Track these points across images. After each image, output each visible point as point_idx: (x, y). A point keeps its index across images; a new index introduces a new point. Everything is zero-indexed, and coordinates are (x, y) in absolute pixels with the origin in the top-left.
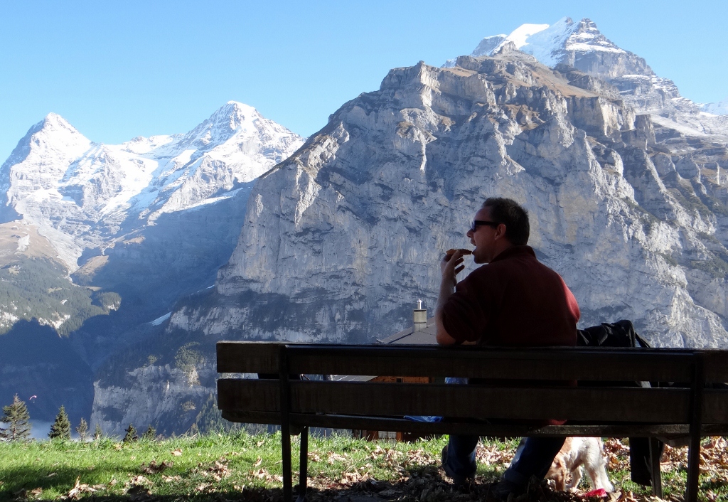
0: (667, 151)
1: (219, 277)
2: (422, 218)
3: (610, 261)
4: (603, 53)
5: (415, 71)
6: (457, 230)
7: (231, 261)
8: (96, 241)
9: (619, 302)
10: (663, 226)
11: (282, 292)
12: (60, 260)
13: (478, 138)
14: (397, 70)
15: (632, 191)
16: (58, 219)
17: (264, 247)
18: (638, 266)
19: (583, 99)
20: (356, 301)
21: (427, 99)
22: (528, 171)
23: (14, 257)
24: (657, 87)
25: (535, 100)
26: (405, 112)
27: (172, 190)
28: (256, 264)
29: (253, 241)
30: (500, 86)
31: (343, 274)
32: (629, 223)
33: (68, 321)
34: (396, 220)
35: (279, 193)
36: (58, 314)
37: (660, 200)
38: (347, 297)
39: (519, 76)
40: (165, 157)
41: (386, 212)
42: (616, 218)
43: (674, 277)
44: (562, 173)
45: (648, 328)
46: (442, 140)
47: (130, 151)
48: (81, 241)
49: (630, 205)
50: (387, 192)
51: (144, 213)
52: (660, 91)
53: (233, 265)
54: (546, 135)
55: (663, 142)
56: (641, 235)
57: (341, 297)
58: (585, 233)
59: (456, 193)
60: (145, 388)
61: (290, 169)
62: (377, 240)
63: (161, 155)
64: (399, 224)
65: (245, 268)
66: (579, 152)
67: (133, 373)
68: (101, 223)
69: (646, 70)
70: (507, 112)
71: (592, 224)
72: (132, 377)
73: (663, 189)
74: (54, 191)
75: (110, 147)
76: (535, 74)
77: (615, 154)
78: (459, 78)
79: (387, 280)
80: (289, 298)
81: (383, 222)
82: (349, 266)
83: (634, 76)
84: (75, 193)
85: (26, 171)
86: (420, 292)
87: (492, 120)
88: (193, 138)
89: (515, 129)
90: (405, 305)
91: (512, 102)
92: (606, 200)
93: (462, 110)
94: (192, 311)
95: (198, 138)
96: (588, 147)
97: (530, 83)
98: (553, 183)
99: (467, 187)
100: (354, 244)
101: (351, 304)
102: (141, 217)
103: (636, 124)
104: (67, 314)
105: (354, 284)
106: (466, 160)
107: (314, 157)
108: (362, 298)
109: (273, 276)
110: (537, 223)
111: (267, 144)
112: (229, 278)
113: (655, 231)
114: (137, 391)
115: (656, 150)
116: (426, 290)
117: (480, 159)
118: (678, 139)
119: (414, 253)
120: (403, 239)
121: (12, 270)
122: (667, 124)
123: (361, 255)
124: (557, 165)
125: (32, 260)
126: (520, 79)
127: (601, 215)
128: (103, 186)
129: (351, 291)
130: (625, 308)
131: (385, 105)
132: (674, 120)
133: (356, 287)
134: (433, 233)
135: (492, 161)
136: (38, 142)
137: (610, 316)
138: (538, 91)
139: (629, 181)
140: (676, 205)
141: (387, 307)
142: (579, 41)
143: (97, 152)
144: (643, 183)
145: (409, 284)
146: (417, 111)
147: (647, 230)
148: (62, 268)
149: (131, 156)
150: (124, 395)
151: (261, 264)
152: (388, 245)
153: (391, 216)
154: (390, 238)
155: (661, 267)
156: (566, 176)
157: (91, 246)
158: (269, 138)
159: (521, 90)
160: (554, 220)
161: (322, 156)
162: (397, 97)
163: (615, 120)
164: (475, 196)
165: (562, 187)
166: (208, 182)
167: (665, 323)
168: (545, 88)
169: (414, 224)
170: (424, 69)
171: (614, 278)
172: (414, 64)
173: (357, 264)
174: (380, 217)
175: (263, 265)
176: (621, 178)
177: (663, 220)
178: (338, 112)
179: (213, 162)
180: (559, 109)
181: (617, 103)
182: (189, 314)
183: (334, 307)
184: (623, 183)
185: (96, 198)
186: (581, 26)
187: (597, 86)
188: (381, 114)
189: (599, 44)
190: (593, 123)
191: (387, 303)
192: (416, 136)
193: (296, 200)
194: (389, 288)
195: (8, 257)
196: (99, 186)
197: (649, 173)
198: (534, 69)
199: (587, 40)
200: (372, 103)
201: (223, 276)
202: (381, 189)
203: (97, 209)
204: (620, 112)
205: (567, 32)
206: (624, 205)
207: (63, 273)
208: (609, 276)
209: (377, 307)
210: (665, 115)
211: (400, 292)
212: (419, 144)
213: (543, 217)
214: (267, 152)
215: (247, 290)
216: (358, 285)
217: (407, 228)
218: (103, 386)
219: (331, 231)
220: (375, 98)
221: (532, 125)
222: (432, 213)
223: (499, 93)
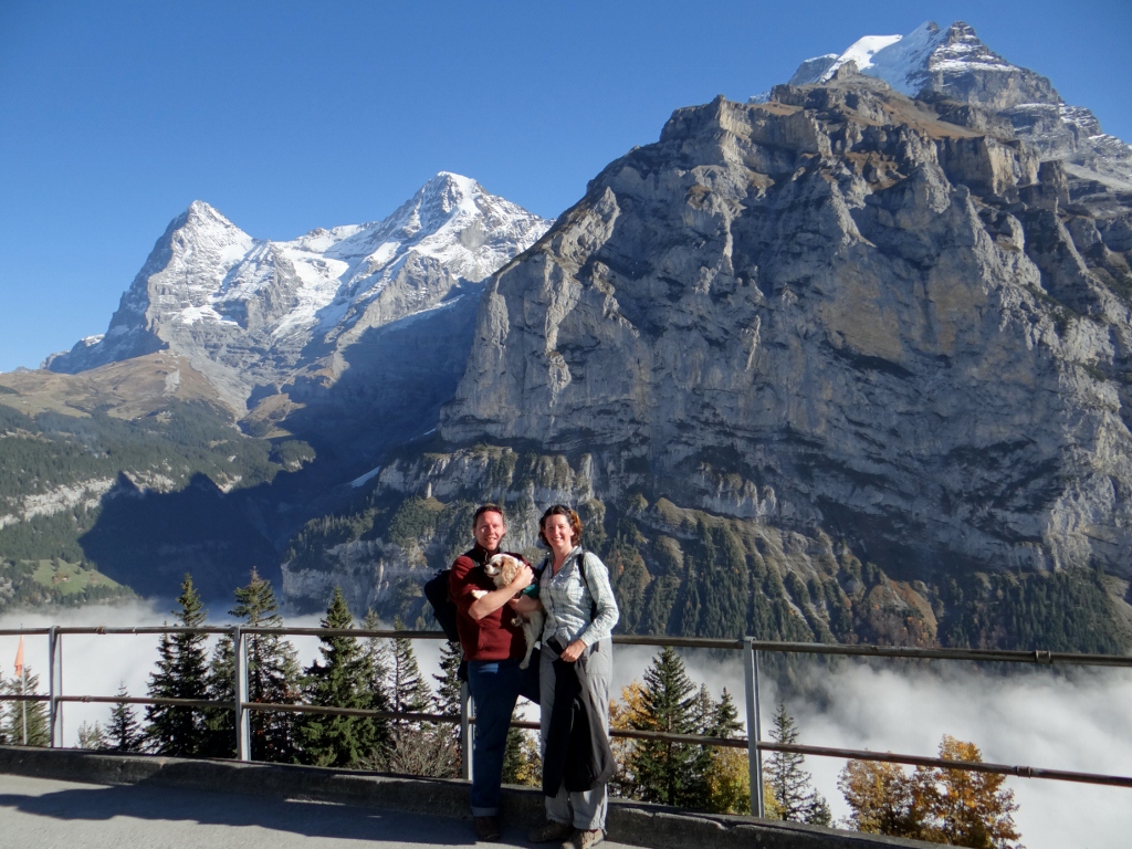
0: (1087, 213)
1: (442, 417)
2: (728, 323)
3: (1005, 376)
4: (985, 73)
5: (711, 110)
6: (780, 339)
7: (459, 394)
8: (269, 375)
9: (1018, 435)
10: (1085, 323)
11: (529, 435)
12: (223, 403)
13: (806, 205)
14: (684, 111)
15: (1038, 273)
16: (215, 346)
17: (503, 373)
18: (1047, 383)
19: (961, 140)
20: (636, 445)
21: (730, 152)
22: (881, 249)
23: (162, 400)
24: (1065, 120)
25: (889, 144)
26: (699, 172)
27: (367, 302)
28: (493, 397)
29: (488, 366)
30: (837, 127)
31: (617, 408)
32: (1034, 320)
33: (238, 483)
34: (689, 329)
35: (522, 297)
36: (225, 476)
37: (1080, 285)
38: (623, 439)
39: (865, 111)
40: (355, 256)
41: (674, 318)
42: (1015, 314)
43: (1101, 397)
44: (933, 251)
45: (1062, 472)
46: (754, 210)
47: (306, 249)
48: (248, 375)
49: (1035, 294)
50: (676, 289)
51: (331, 334)
52: (1072, 127)
53: (462, 401)
54: (908, 195)
55: (1080, 201)
56: (1051, 338)
57: (615, 439)
58: (968, 338)
59: (776, 286)
60: (350, 570)
61: (536, 262)
62: (663, 358)
63: (349, 253)
64: (694, 334)
65: (478, 403)
66: (958, 220)
67: (333, 551)
68: (273, 350)
69: (1050, 96)
70: (850, 165)
71: (978, 324)
72: (331, 557)
73: (1084, 270)
74: (207, 309)
75: (279, 245)
76: (887, 107)
77: (1012, 220)
78: (777, 118)
79: (679, 414)
80: (541, 443)
81: (671, 333)
82: (625, 396)
83: (1033, 105)
84: (236, 310)
85: (168, 282)
86: (728, 430)
87: (827, 178)
88: (392, 227)
89: (861, 189)
90: (705, 448)
91: (856, 149)
92: (1000, 288)
93: (782, 165)
94: (408, 465)
95: (398, 227)
96: (973, 212)
97: (881, 120)
98: (921, 267)
99: (793, 277)
100: (631, 364)
101: (629, 450)
102: (327, 341)
103: (1040, 175)
104: (237, 474)
105: (633, 421)
106: (790, 237)
107: (569, 243)
108: (644, 441)
109: (518, 413)
110: (897, 326)
111: (496, 231)
112: (456, 418)
113: (1073, 332)
114: (340, 575)
115: (1072, 212)
116: (736, 427)
117: (810, 236)
118: (1103, 195)
119: (717, 375)
120: (701, 355)
121: (162, 418)
122: (1084, 174)
123: (641, 379)
124: (926, 240)
125: (185, 403)
126: (867, 115)
127: (991, 310)
128: (273, 299)
129: (629, 430)
130: (1027, 443)
131: (667, 163)
132: (1093, 169)
133: (635, 426)
134: (744, 345)
135: (829, 238)
136: (181, 242)
137: (1005, 456)
138: (896, 132)
139: (1033, 260)
140: (1104, 293)
141: (680, 452)
142: (949, 56)
143: (263, 252)
144: (1053, 261)
145: (711, 419)
146: (716, 168)
147: (1061, 330)
148: (226, 414)
149: (309, 255)
150: (322, 580)
151: (500, 397)
152: (679, 365)
153: (683, 324)
154: (682, 356)
155: (1082, 383)
156: (938, 255)
157: (264, 382)
158: (498, 223)
159: (869, 132)
160: (921, 321)
161: (581, 241)
162: (686, 149)
163: (1009, 170)
164: (804, 290)
165: (933, 272)
166: (417, 288)
167: (1087, 464)
168: (904, 126)
169: (716, 333)
170: (724, 107)
171: (1012, 401)
172: (708, 101)
173: (635, 394)
174: (667, 325)
175: (503, 399)
176: (1021, 255)
177: (1085, 314)
178: (600, 177)
179: (422, 260)
180: (925, 156)
181: (1011, 144)
182: (403, 469)
183: (606, 455)
184: (1025, 262)
185: (265, 316)
186: (951, 33)
187: (981, 121)
188: (663, 175)
189: (979, 61)
190: (978, 176)
191: (680, 447)
192: (715, 205)
193: (544, 305)
194: (682, 426)
195: (154, 401)
196: (268, 300)
197: (1063, 245)
198: (886, 100)
199: (961, 54)
200: (649, 161)
201: (447, 416)
202: (666, 285)
203: (268, 331)
204: (1017, 158)
205: (930, 45)
206: (1026, 294)
207: (228, 420)
208: (1004, 399)
209: (666, 452)
210: (1079, 162)
211: (698, 431)
212: (720, 217)
213: (906, 317)
214: (496, 241)
215: (482, 434)
216: (638, 423)
217: (707, 339)
218: (295, 569)
219: (597, 348)
220: (654, 153)
221: (886, 182)
222: (741, 317)
223: (835, 137)
